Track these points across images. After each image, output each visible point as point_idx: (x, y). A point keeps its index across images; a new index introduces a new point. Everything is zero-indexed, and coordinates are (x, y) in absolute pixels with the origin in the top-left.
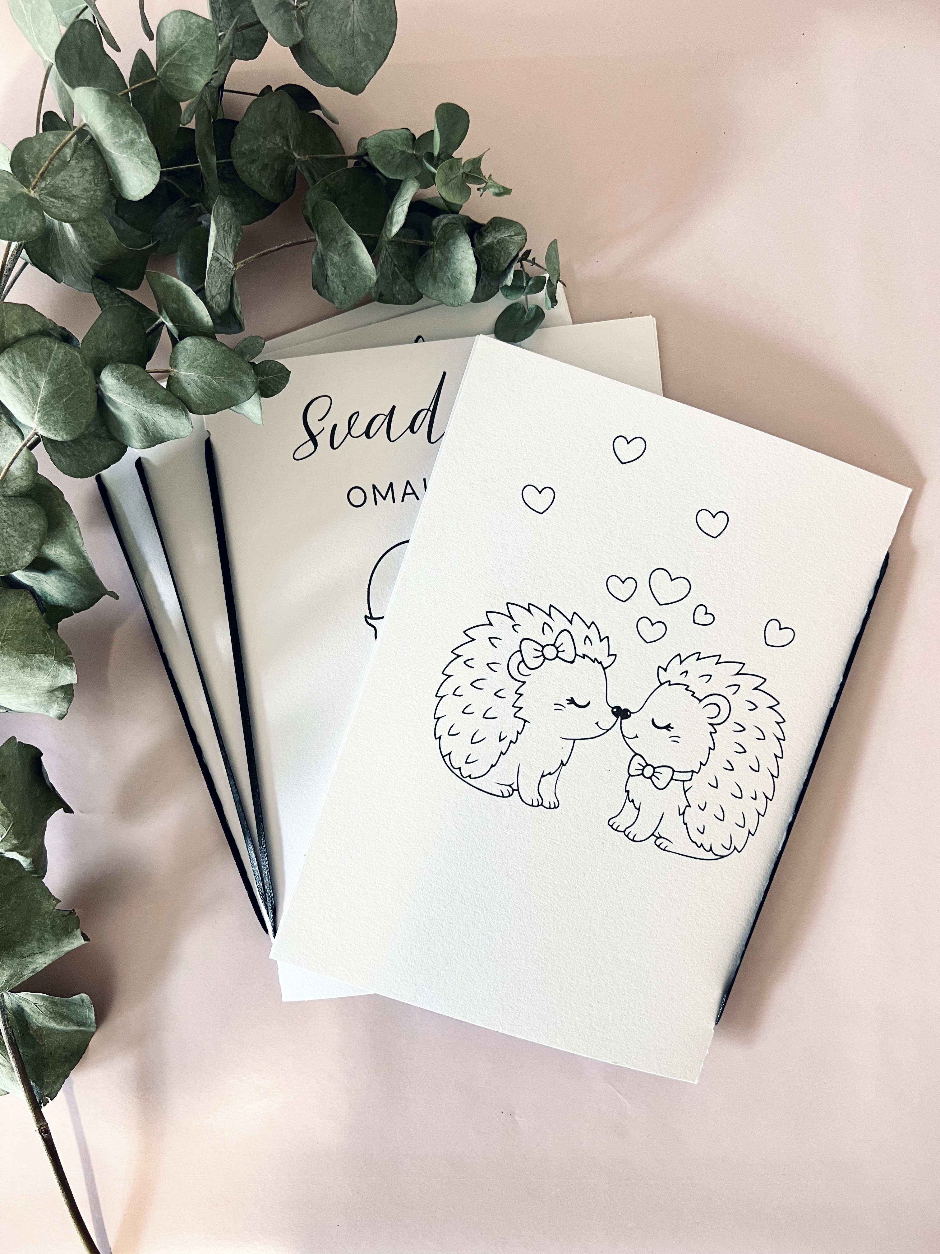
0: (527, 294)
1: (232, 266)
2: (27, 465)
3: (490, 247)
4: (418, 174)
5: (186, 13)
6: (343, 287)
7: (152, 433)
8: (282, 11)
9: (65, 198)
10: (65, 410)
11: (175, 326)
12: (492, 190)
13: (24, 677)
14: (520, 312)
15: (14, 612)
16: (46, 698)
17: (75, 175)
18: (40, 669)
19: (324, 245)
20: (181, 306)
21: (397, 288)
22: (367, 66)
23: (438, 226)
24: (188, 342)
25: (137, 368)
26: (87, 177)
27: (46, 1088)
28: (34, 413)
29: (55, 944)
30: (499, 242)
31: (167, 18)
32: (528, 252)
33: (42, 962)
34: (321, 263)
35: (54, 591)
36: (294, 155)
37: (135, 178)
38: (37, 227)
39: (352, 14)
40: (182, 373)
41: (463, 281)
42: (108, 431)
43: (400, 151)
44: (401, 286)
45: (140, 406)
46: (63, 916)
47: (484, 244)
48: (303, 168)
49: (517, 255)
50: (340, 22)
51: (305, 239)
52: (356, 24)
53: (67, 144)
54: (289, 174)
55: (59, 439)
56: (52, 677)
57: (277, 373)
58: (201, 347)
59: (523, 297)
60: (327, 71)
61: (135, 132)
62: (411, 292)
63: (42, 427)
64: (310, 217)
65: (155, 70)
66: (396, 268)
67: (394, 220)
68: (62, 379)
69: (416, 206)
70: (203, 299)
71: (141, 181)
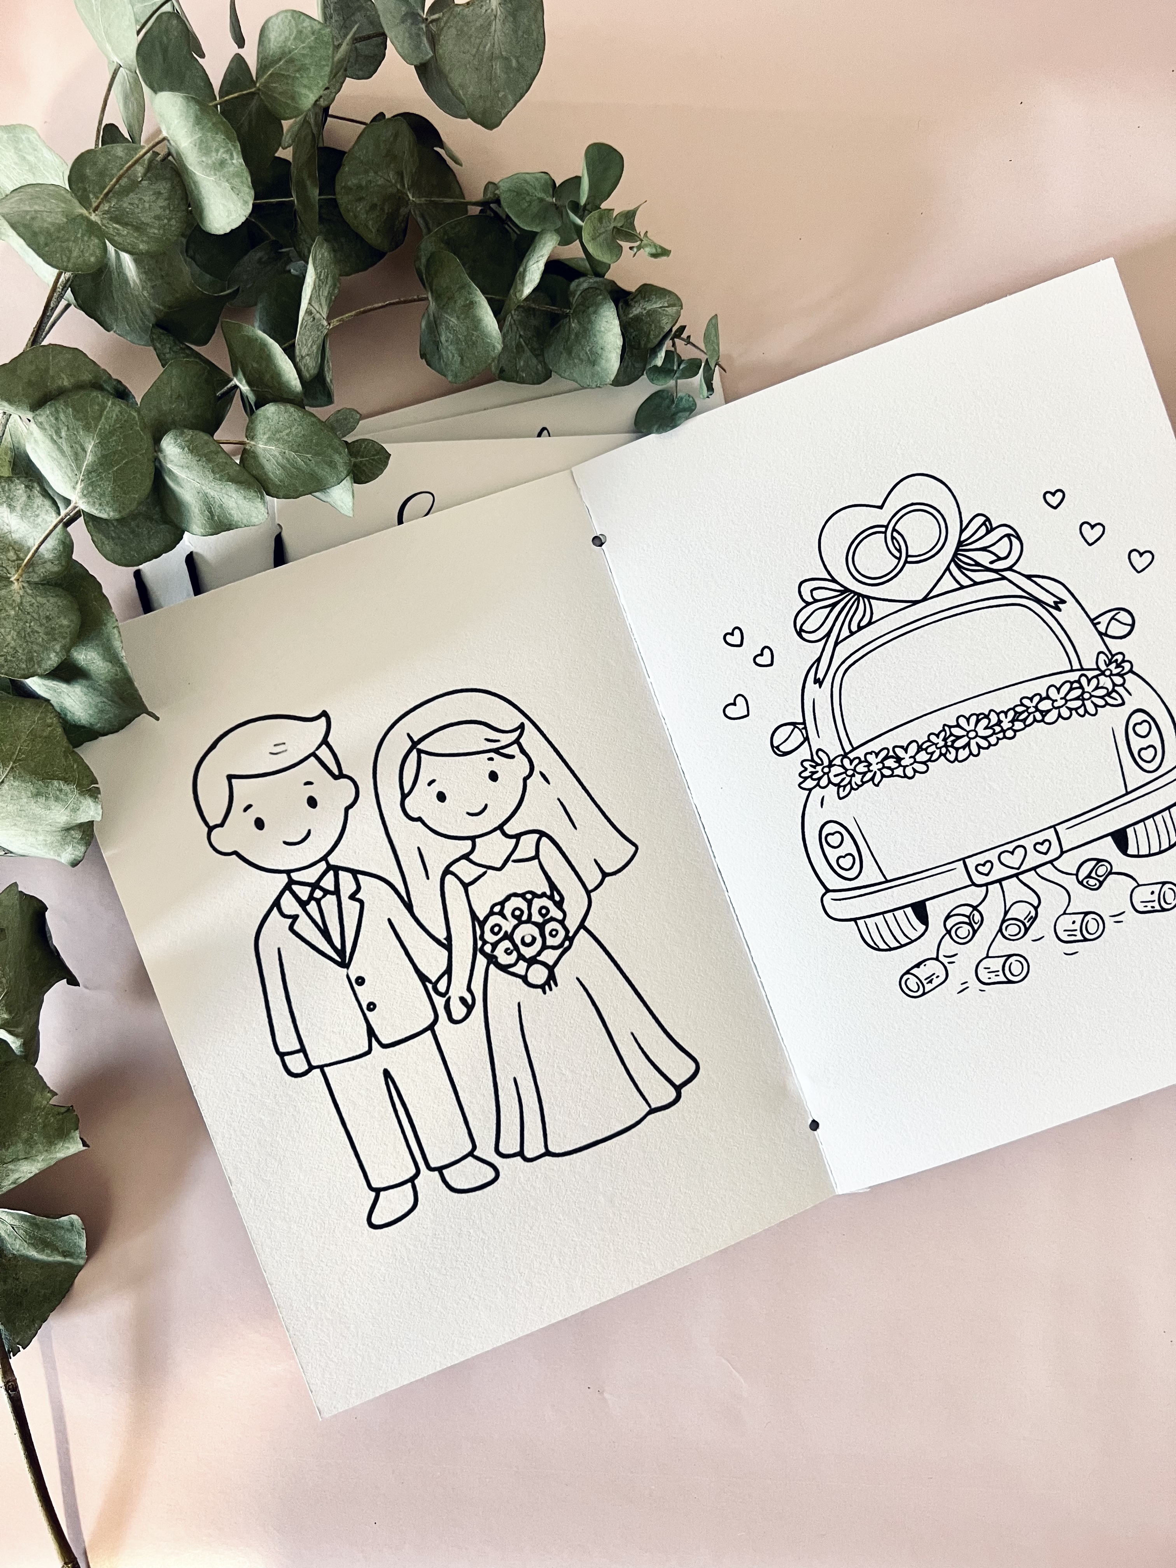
0: (678, 378)
1: (325, 323)
2: (61, 547)
3: (638, 319)
4: (558, 227)
5: (298, 15)
6: (460, 356)
7: (218, 518)
8: (409, 21)
9: (133, 226)
10: (115, 481)
11: (252, 390)
12: (648, 250)
13: (36, 808)
14: (667, 401)
15: (31, 726)
16: (59, 838)
17: (146, 198)
18: (57, 799)
19: (438, 305)
20: (264, 366)
21: (522, 364)
22: (505, 96)
23: (576, 291)
24: (270, 410)
25: (206, 437)
26: (161, 203)
27: (18, 1334)
28: (77, 483)
29: (46, 1148)
30: (650, 313)
31: (274, 18)
32: (683, 328)
33: (26, 1170)
34: (434, 327)
35: (77, 706)
36: (408, 196)
37: (221, 207)
38: (97, 257)
39: (493, 32)
40: (261, 446)
41: (604, 357)
42: (163, 511)
43: (538, 198)
44: (526, 361)
45: (207, 483)
46: (59, 1114)
47: (631, 316)
48: (417, 212)
49: (671, 330)
50: (478, 41)
51: (415, 297)
52: (496, 46)
53: (141, 161)
54: (401, 218)
55: (104, 516)
56: (71, 811)
57: (374, 455)
58: (286, 415)
59: (672, 383)
60: (459, 99)
61: (227, 152)
62: (537, 369)
63: (84, 500)
64: (424, 271)
65: (254, 78)
66: (521, 340)
67: (527, 279)
68: (114, 443)
69: (553, 267)
70: (292, 357)
71: (229, 212)
